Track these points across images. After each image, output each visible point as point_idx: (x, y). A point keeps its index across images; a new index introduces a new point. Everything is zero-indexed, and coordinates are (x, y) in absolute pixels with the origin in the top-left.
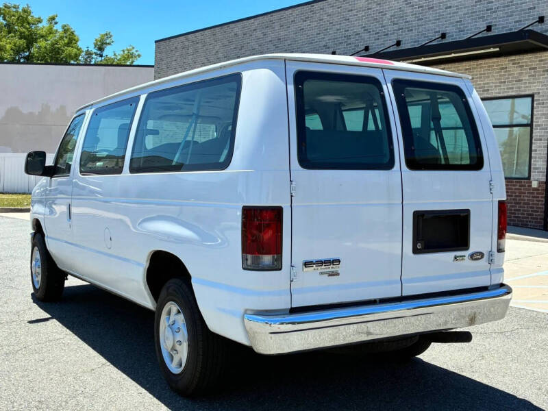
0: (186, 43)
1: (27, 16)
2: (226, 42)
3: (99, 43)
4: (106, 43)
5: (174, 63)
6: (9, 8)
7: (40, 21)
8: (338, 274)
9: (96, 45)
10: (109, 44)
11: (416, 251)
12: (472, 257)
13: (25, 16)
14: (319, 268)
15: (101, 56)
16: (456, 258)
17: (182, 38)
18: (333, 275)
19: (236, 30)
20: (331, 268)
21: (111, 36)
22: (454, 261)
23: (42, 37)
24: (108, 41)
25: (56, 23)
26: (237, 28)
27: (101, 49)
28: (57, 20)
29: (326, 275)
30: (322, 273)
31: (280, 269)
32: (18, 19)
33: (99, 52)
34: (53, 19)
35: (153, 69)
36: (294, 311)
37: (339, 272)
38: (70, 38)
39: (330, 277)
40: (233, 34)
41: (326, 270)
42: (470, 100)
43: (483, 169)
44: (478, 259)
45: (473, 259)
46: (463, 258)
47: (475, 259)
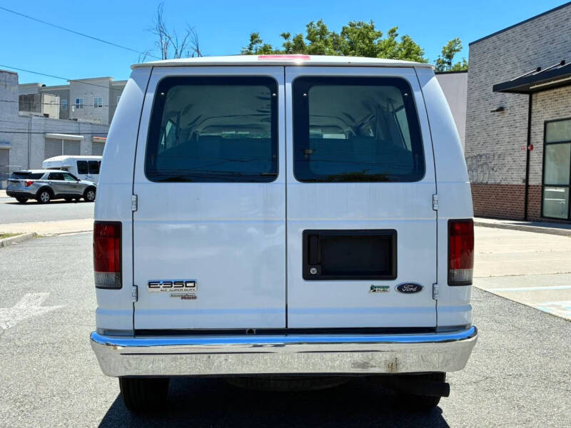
0: (498, 43)
1: (368, 32)
2: (537, 37)
3: (447, 51)
4: (455, 50)
5: (486, 65)
6: (354, 26)
7: (379, 35)
8: (195, 298)
9: (444, 52)
10: (458, 50)
11: (307, 276)
12: (401, 288)
13: (365, 32)
14: (168, 289)
15: (449, 64)
16: (373, 288)
17: (494, 38)
19: (547, 22)
20: (184, 291)
21: (460, 42)
22: (370, 292)
23: (381, 50)
24: (456, 48)
25: (396, 35)
26: (548, 21)
27: (450, 57)
28: (397, 32)
29: (179, 298)
30: (174, 295)
31: (120, 288)
32: (359, 36)
33: (447, 60)
34: (393, 31)
35: (466, 74)
36: (139, 333)
37: (196, 295)
38: (408, 49)
39: (184, 300)
40: (544, 27)
41: (177, 292)
42: (417, 95)
43: (422, 181)
44: (412, 292)
45: (401, 291)
46: (385, 288)
47: (406, 292)
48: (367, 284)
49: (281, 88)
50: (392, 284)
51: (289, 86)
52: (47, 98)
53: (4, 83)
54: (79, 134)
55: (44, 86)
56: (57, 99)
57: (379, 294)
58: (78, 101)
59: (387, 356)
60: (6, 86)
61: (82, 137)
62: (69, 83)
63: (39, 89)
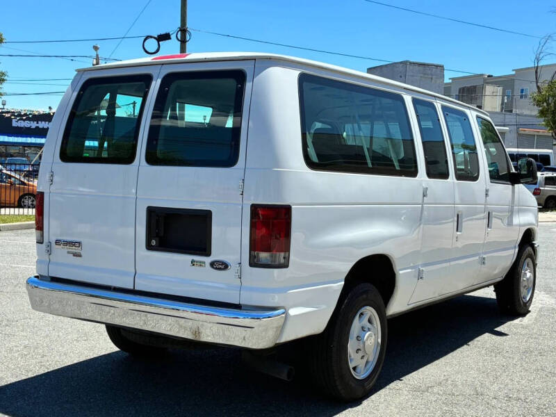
8: (81, 256)
11: (149, 247)
12: (212, 264)
14: (66, 247)
16: (193, 262)
18: (77, 256)
22: (190, 265)
29: (72, 255)
30: (69, 252)
39: (75, 257)
42: (248, 85)
43: (235, 167)
44: (220, 269)
45: (213, 267)
46: (201, 264)
47: (216, 269)
48: (189, 258)
49: (153, 83)
50: (208, 260)
51: (159, 81)
52: (489, 89)
53: (430, 76)
54: (504, 126)
55: (489, 76)
56: (500, 89)
57: (196, 268)
58: (522, 91)
59: (196, 324)
60: (432, 78)
61: (507, 128)
62: (514, 73)
63: (485, 80)
